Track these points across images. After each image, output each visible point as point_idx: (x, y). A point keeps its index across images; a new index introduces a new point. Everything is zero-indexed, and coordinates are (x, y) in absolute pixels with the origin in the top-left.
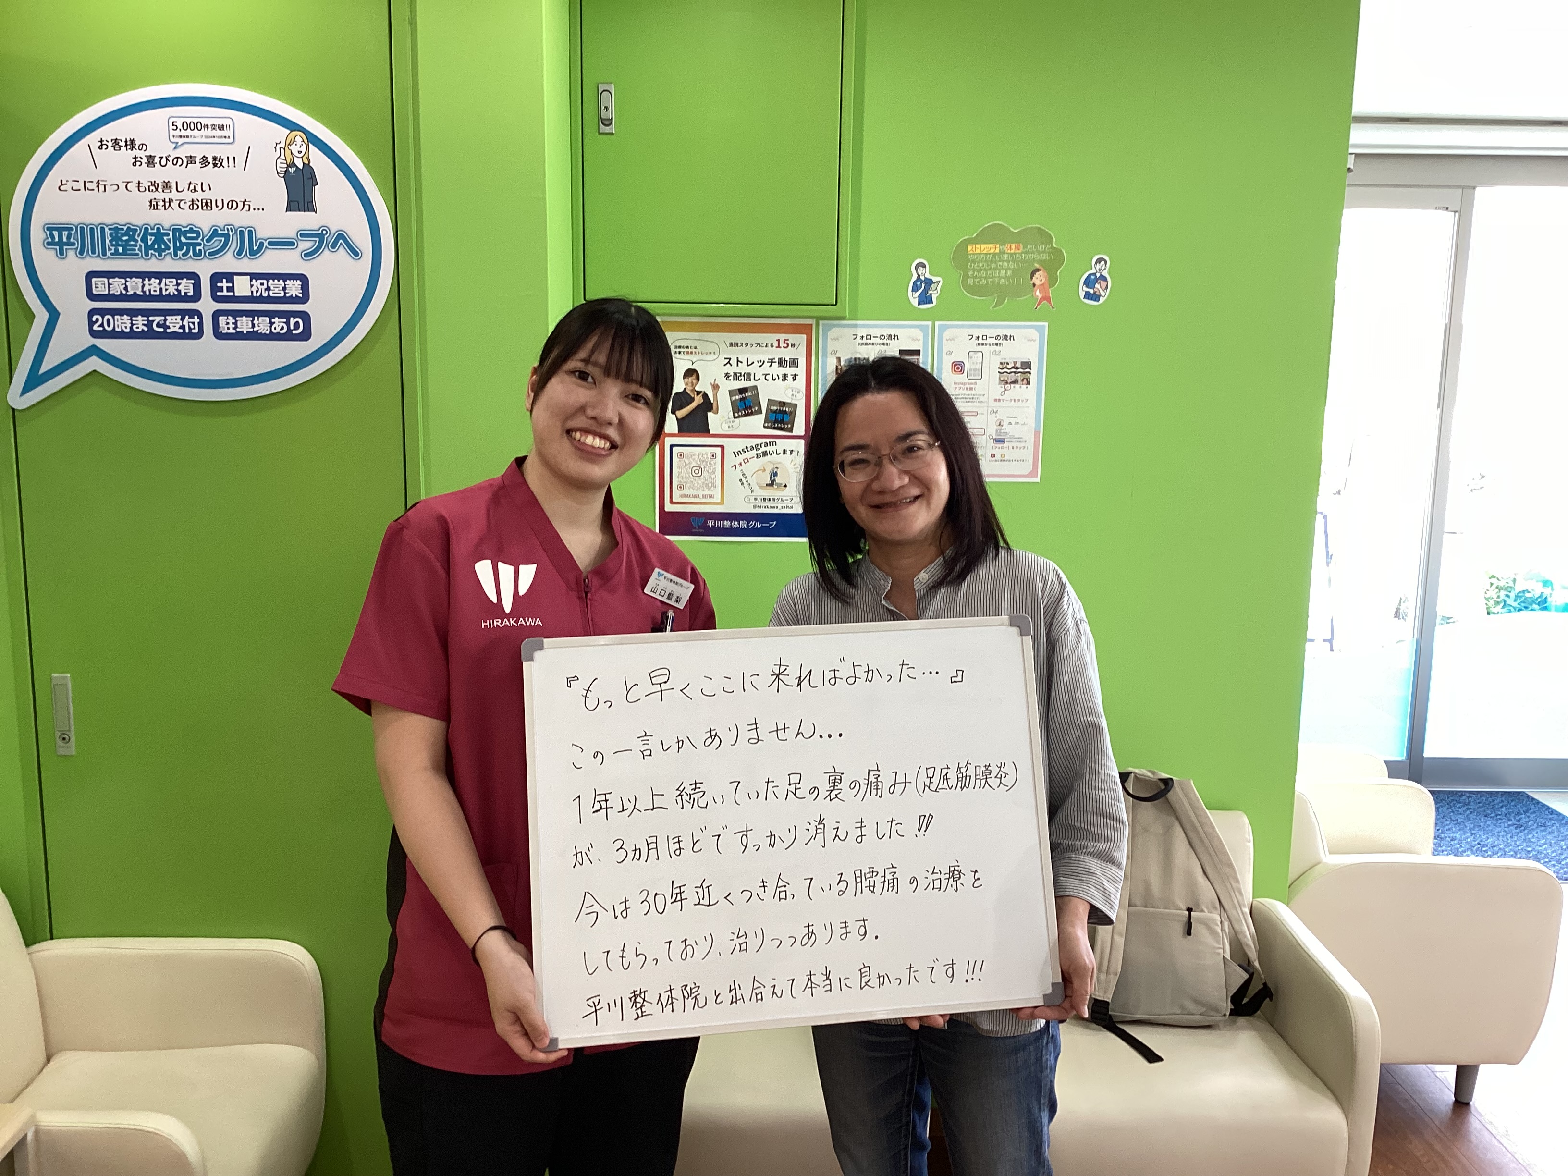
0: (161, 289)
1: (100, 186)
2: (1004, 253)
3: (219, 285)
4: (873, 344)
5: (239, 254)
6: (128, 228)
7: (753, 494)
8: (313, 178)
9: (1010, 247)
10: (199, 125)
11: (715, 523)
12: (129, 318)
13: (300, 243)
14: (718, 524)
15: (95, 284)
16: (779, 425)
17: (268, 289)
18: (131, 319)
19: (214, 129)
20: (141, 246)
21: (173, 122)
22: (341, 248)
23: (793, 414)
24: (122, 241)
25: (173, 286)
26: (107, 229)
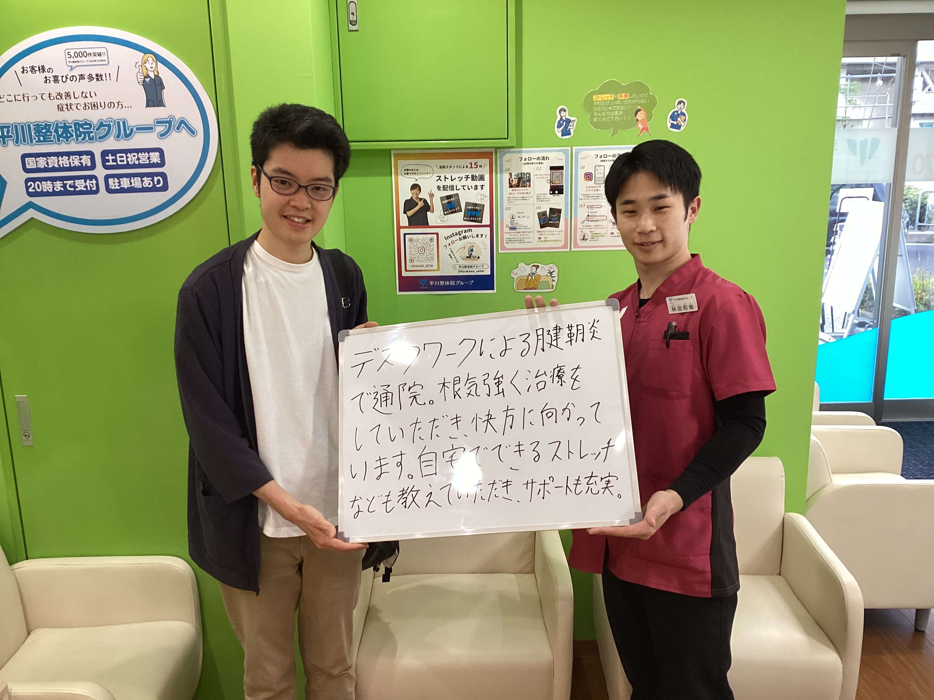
0: (70, 163)
1: (25, 97)
2: (617, 99)
3: (107, 158)
4: (533, 163)
5: (118, 136)
6: (46, 124)
7: (458, 263)
8: (162, 85)
9: (621, 95)
10: (85, 53)
11: (434, 283)
12: (51, 182)
13: (156, 127)
14: (436, 283)
15: (28, 162)
16: (473, 219)
17: (138, 159)
18: (53, 184)
19: (95, 55)
20: (54, 135)
21: (68, 53)
22: (184, 130)
23: (482, 211)
24: (42, 133)
25: (78, 160)
26: (32, 125)
